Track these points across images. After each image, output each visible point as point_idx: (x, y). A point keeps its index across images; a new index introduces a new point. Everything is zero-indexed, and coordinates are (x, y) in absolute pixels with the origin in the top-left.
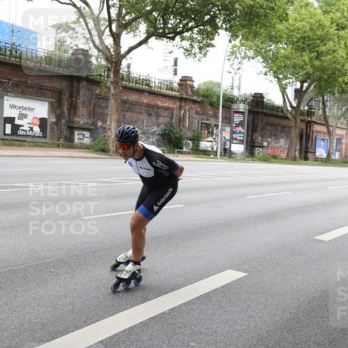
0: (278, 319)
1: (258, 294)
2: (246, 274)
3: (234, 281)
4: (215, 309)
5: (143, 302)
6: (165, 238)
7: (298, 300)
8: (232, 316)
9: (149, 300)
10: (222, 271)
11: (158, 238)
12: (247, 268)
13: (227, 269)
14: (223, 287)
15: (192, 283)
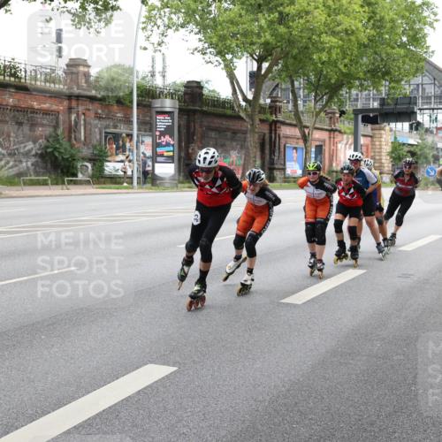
0: (223, 433)
1: (193, 398)
2: (175, 369)
3: (156, 382)
4: (126, 428)
5: (8, 433)
6: (46, 324)
7: (255, 400)
8: (153, 438)
9: (17, 429)
10: (137, 368)
11: (33, 324)
12: (178, 359)
13: (146, 364)
14: (139, 393)
15: (89, 392)
